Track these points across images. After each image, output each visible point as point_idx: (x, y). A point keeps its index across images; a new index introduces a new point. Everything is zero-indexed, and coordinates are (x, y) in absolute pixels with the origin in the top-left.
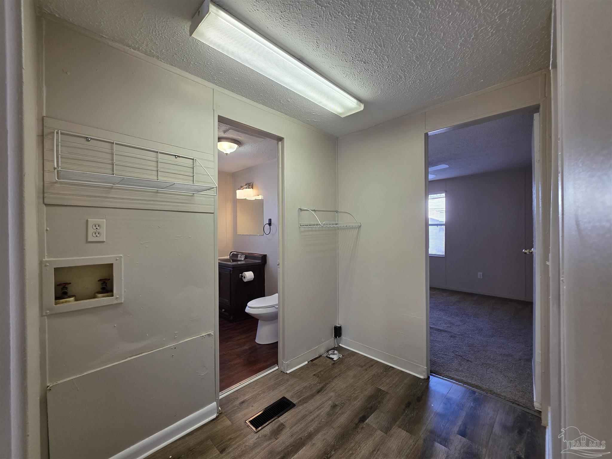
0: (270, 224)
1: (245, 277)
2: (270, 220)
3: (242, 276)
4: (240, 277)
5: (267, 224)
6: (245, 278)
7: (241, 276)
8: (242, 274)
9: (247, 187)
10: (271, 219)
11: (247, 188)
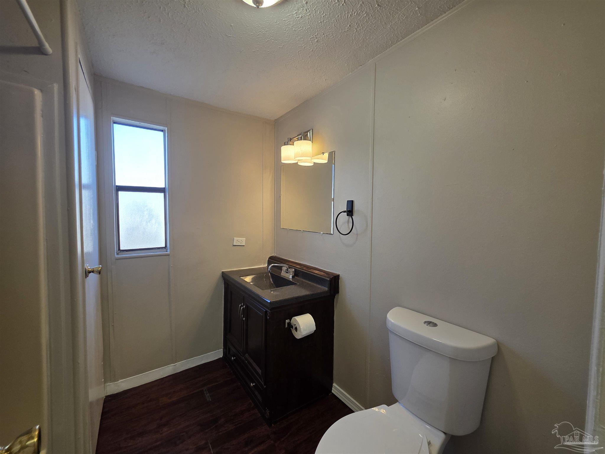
0: (350, 212)
1: (296, 329)
2: (351, 204)
3: (290, 326)
4: (286, 326)
5: (345, 212)
6: (297, 331)
7: (288, 323)
8: (290, 320)
9: (301, 137)
10: (352, 201)
11: (301, 140)
